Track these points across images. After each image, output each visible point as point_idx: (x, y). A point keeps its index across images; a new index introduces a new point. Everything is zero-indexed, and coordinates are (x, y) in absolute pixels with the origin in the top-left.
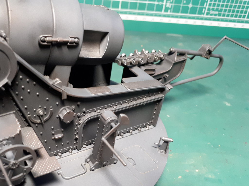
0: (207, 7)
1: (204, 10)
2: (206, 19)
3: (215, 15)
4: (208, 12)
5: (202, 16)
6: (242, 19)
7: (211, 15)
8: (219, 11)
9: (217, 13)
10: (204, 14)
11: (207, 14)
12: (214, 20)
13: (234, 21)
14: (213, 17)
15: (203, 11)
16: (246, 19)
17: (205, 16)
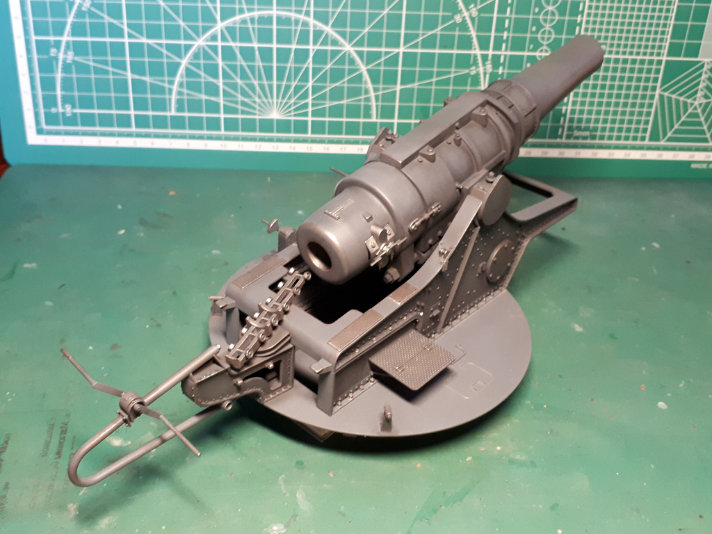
0: (566, 125)
1: (560, 130)
2: (567, 146)
3: (585, 138)
4: (570, 133)
5: (558, 140)
6: (638, 143)
7: (577, 138)
8: (591, 131)
9: (587, 133)
10: (561, 137)
11: (568, 137)
12: (584, 147)
13: (625, 148)
14: (580, 141)
15: (560, 132)
16: (647, 142)
17: (564, 140)
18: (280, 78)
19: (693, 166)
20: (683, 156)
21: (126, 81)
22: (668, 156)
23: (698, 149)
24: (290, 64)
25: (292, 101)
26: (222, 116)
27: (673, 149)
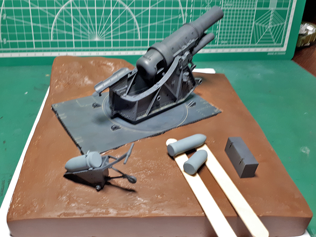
0: (218, 38)
2: (219, 48)
3: (226, 44)
4: (220, 42)
5: (215, 45)
6: (247, 45)
7: (223, 44)
8: (228, 41)
9: (226, 42)
11: (219, 44)
12: (225, 47)
13: (241, 47)
15: (216, 42)
16: (250, 45)
17: (217, 45)
18: (98, 22)
19: (268, 54)
20: (264, 50)
21: (31, 27)
22: (258, 50)
23: (270, 47)
24: (103, 16)
25: (104, 32)
26: (74, 40)
27: (260, 47)
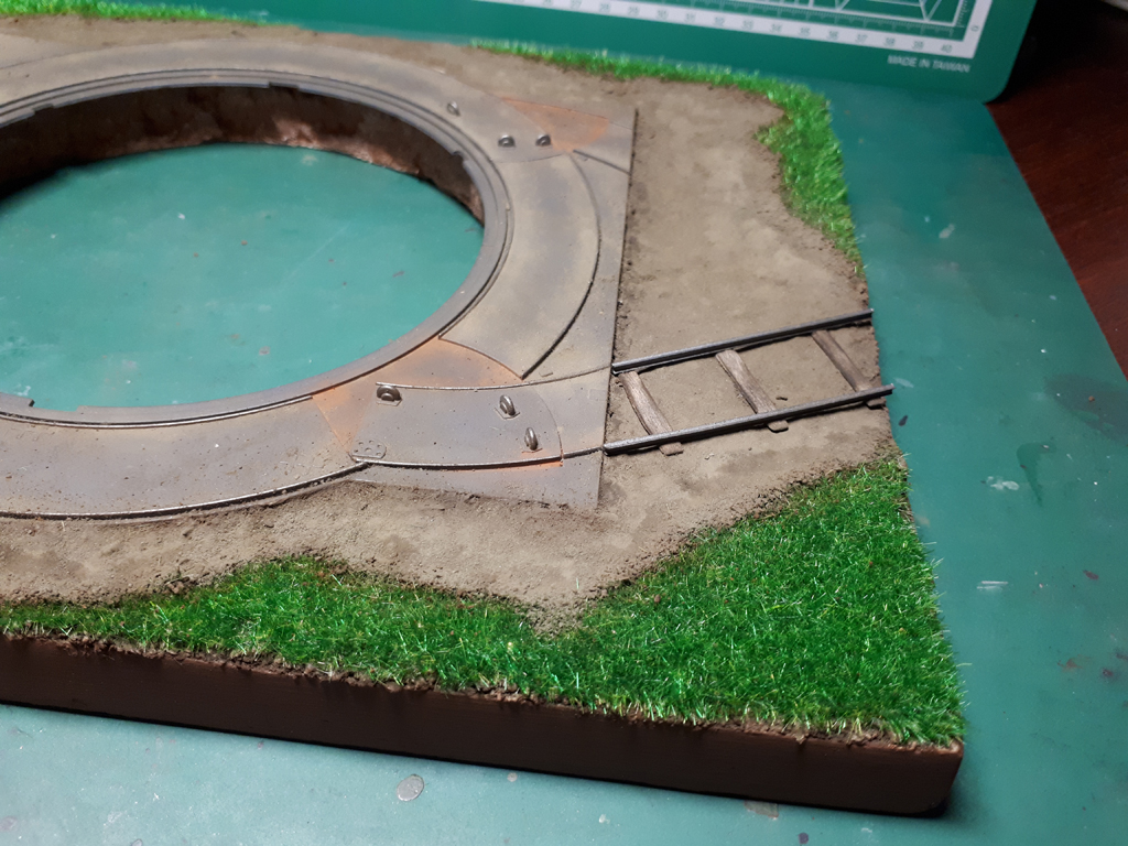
6: (795, 5)
13: (771, 13)
16: (810, 7)
19: (892, 60)
20: (876, 39)
22: (848, 36)
23: (902, 29)
27: (857, 24)
